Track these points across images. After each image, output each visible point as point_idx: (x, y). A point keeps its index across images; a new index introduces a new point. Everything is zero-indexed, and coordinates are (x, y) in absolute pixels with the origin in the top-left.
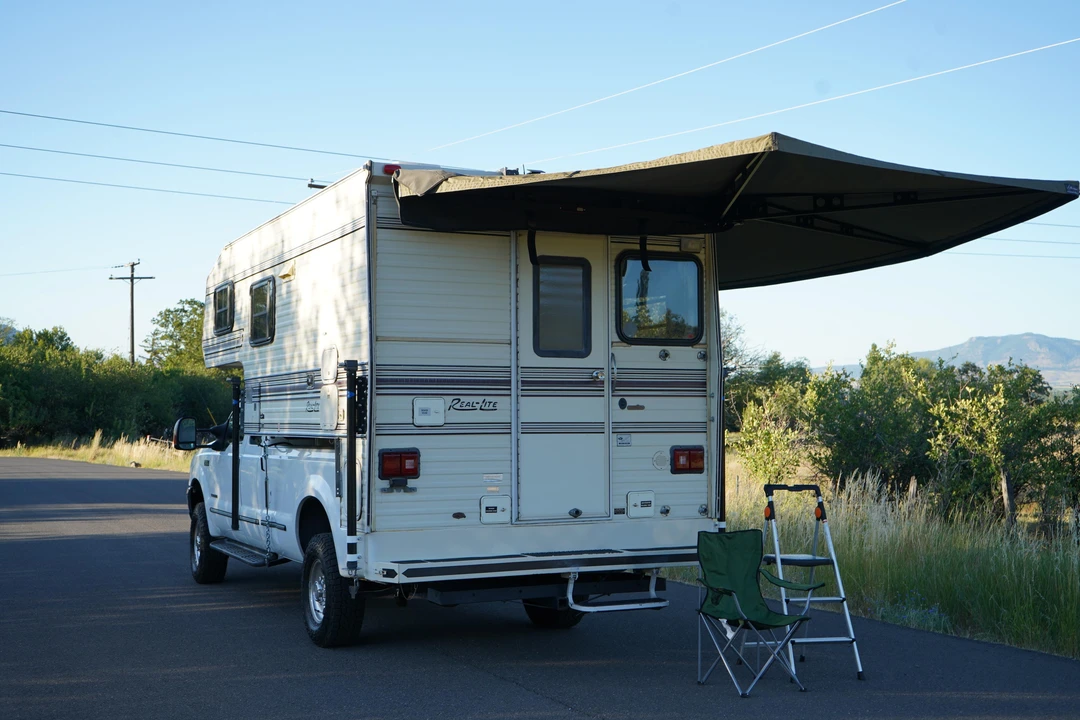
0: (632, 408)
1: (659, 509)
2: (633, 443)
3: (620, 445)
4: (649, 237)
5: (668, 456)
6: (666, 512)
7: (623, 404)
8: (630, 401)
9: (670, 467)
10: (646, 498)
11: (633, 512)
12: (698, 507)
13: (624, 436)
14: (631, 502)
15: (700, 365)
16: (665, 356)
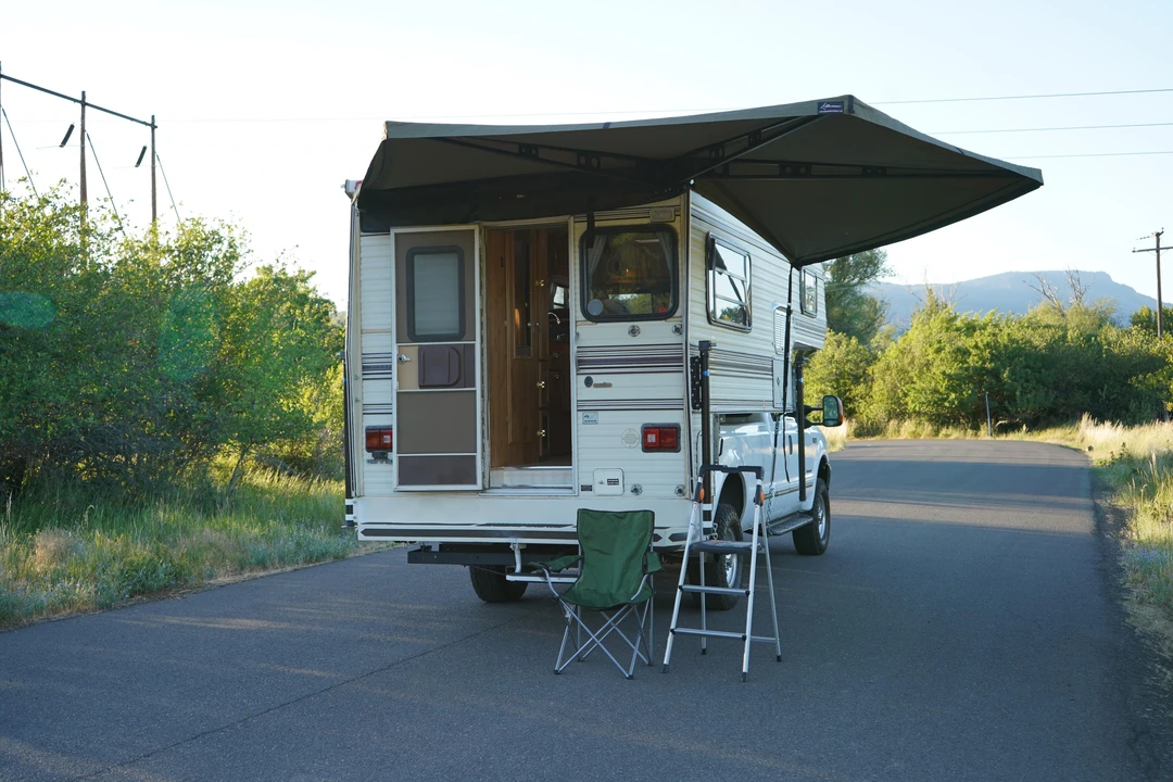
0: (597, 386)
1: (629, 488)
2: (599, 420)
3: (585, 423)
4: (596, 213)
5: (638, 433)
6: (636, 490)
7: (588, 382)
8: (596, 379)
9: (640, 445)
10: (613, 476)
11: (598, 489)
12: (674, 487)
13: (590, 414)
14: (598, 480)
15: (676, 339)
16: (634, 332)
